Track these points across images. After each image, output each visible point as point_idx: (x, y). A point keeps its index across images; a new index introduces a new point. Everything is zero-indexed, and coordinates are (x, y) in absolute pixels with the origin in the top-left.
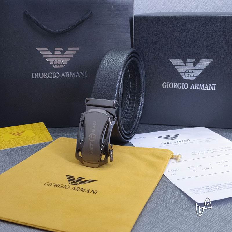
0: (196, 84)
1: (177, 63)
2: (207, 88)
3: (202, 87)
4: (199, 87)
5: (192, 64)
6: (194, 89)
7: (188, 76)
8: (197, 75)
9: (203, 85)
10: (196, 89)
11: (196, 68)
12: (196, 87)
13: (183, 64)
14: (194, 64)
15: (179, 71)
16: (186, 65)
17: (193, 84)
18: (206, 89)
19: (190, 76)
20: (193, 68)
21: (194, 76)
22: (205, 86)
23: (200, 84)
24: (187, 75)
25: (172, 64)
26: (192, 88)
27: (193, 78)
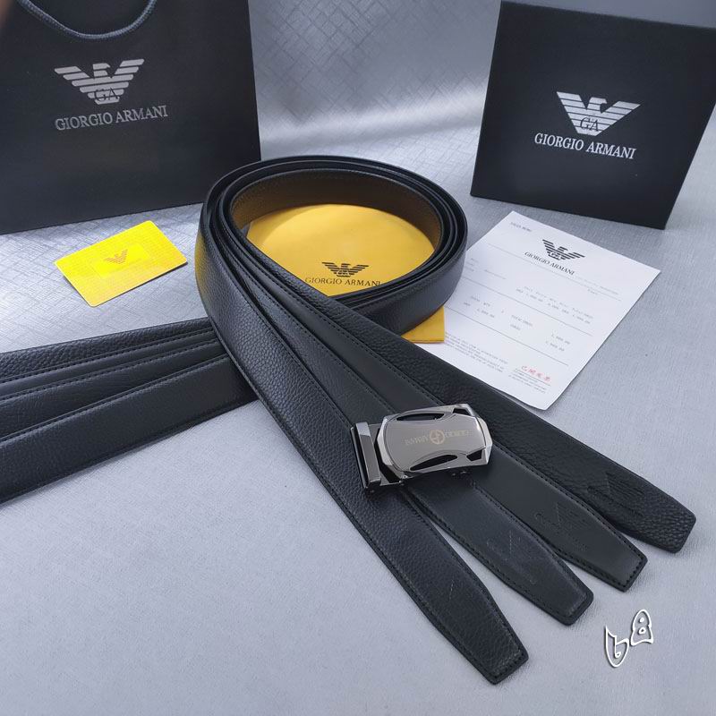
0: (598, 144)
1: (570, 101)
2: (618, 153)
3: (608, 150)
4: (602, 150)
5: (598, 107)
6: (593, 151)
7: (587, 128)
8: (605, 127)
9: (612, 146)
10: (596, 152)
11: (604, 114)
12: (597, 149)
13: (582, 105)
14: (603, 108)
15: (571, 116)
16: (586, 108)
17: (593, 144)
18: (616, 154)
19: (590, 129)
20: (598, 114)
21: (597, 130)
22: (614, 149)
23: (606, 145)
24: (584, 124)
25: (561, 103)
26: (590, 150)
27: (594, 133)
